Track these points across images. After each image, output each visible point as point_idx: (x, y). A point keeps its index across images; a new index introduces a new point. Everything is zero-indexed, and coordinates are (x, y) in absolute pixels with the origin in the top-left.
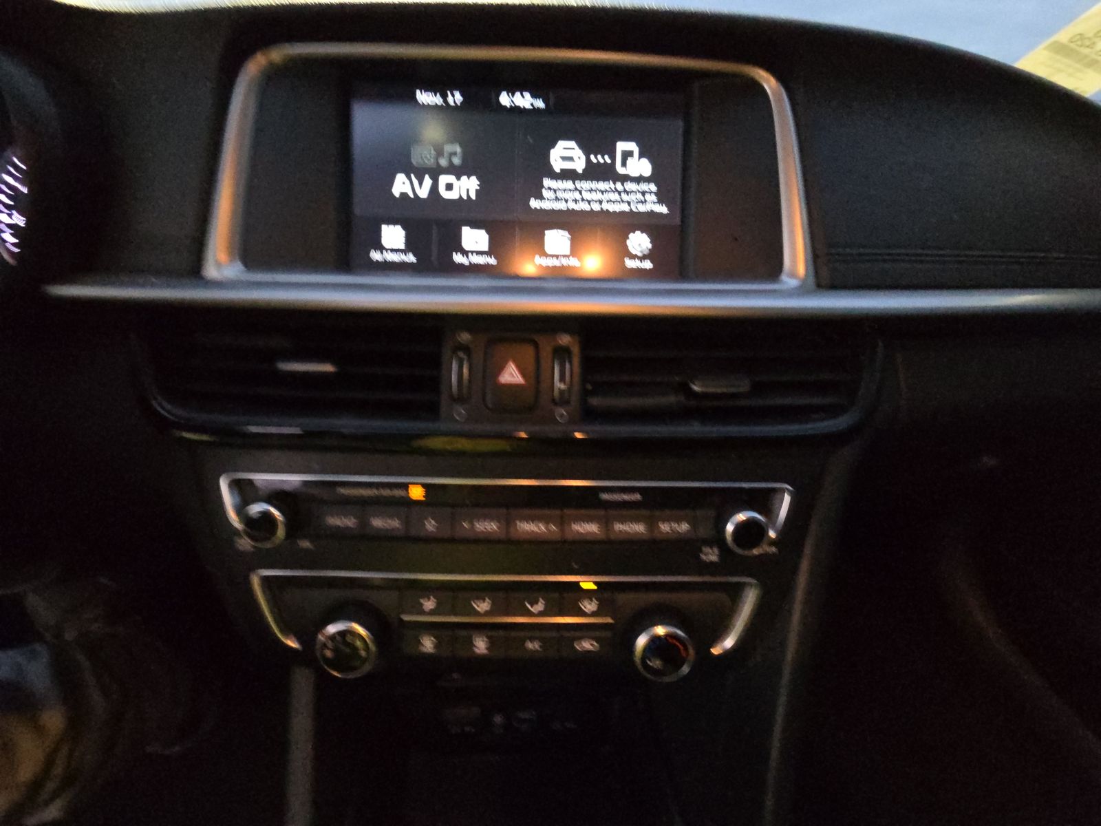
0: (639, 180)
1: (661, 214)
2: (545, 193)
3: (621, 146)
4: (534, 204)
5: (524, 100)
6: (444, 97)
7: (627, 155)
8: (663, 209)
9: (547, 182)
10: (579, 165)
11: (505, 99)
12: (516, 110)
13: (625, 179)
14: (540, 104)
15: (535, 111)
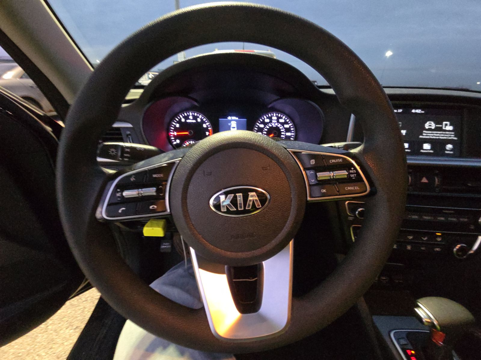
0: (449, 131)
1: (455, 140)
2: (424, 134)
3: (444, 123)
4: (421, 137)
5: (419, 111)
6: (398, 111)
7: (446, 125)
8: (456, 138)
9: (424, 132)
10: (433, 128)
11: (413, 111)
12: (416, 113)
13: (445, 131)
14: (423, 112)
15: (422, 114)
